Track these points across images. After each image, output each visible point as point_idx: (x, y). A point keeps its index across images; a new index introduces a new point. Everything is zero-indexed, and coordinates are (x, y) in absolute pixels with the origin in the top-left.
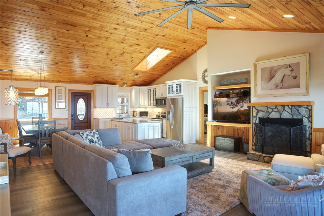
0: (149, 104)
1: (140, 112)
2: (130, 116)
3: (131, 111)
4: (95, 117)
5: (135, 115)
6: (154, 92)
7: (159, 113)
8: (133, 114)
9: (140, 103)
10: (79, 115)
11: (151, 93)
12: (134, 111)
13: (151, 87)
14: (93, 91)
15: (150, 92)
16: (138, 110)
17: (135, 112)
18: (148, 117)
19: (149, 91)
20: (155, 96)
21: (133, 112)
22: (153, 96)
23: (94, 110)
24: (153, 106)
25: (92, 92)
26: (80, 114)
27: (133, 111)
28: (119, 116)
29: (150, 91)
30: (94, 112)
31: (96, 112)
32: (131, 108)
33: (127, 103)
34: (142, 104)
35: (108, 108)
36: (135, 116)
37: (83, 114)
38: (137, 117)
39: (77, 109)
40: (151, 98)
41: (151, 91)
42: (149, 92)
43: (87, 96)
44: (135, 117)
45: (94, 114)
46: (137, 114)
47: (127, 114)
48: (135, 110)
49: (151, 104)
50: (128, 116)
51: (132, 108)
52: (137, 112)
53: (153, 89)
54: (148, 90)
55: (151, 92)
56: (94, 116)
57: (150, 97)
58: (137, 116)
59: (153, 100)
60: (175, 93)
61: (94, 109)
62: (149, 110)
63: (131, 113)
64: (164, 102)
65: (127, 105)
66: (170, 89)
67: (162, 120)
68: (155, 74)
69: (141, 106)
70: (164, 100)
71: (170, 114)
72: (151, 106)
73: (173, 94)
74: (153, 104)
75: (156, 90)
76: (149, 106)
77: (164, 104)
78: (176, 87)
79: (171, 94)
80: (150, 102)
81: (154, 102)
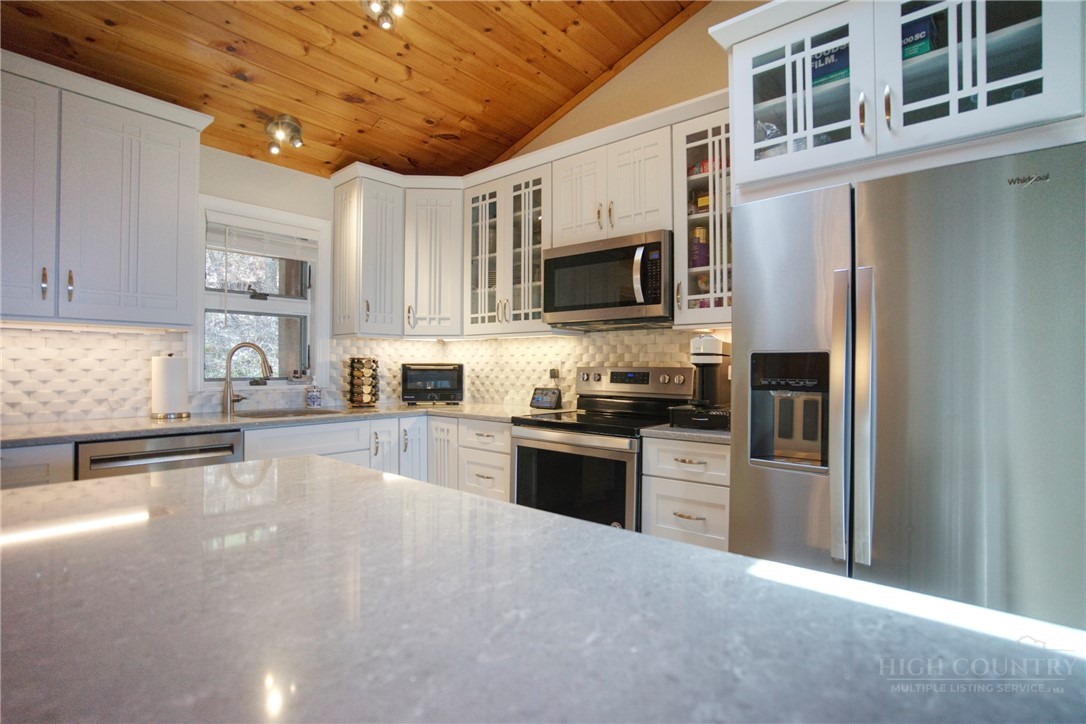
0: (474, 310)
1: (406, 368)
2: (329, 403)
3: (332, 365)
5: (367, 389)
6: (527, 213)
7: (554, 374)
8: (352, 384)
9: (409, 301)
11: (493, 227)
12: (355, 364)
13: (500, 177)
15: (484, 222)
16: (392, 356)
17: (367, 372)
18: (467, 406)
19: (475, 210)
20: (537, 239)
21: (352, 367)
22: (517, 244)
24: (516, 317)
27: (347, 358)
28: (224, 404)
29: (484, 213)
32: (334, 335)
33: (302, 295)
34: (422, 312)
35: (57, 317)
36: (366, 398)
38: (382, 405)
40: (492, 264)
41: (493, 206)
42: (475, 219)
44: (369, 406)
46: (382, 384)
47: (302, 388)
48: (365, 352)
49: (492, 308)
50: (309, 398)
51: (348, 342)
52: (382, 370)
53: (517, 188)
54: (470, 206)
55: (493, 214)
57: (484, 257)
58: (382, 396)
59: (517, 270)
62: (468, 354)
63: (332, 380)
64: (637, 277)
65: (305, 317)
66: (794, 90)
67: (636, 442)
68: (542, 40)
69: (416, 320)
70: (639, 254)
71: (823, 384)
72: (492, 319)
73: (844, 134)
74: (510, 305)
75: (544, 187)
76: (474, 321)
77: (640, 298)
78: (904, 46)
79: (810, 141)
80: (483, 290)
81: (527, 285)
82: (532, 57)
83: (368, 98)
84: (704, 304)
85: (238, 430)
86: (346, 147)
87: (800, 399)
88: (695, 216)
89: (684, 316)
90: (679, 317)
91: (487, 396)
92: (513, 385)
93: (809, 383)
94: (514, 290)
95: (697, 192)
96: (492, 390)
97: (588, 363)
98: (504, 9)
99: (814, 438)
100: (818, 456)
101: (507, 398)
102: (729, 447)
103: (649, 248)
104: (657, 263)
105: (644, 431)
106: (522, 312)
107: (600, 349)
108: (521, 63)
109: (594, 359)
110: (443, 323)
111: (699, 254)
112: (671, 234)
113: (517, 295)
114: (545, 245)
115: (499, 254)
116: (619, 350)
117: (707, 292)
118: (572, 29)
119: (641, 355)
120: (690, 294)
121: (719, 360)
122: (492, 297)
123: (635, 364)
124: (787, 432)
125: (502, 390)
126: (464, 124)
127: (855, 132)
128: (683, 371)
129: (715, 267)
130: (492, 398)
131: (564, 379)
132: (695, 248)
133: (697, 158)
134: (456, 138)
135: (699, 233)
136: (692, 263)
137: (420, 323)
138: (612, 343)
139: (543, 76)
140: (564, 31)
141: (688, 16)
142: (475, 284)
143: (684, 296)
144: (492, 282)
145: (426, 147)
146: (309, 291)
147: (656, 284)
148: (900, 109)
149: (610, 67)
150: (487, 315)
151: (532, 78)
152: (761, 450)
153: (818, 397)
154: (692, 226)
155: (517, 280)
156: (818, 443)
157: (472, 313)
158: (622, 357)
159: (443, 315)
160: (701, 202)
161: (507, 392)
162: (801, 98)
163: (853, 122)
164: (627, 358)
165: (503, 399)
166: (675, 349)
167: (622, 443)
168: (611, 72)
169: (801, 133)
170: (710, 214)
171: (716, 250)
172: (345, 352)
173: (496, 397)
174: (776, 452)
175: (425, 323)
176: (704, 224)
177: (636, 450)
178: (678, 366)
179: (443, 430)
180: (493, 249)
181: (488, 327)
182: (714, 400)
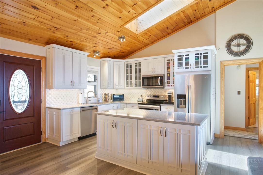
0: (127, 84)
4: (47, 105)
6: (138, 67)
7: (141, 96)
8: (105, 98)
9: (115, 82)
10: (14, 102)
13: (132, 61)
14: (45, 57)
15: (129, 68)
16: (111, 92)
17: (107, 95)
19: (127, 66)
20: (140, 73)
21: (105, 95)
22: (136, 73)
23: (46, 92)
24: (136, 86)
25: (44, 59)
26: (16, 99)
28: (87, 101)
30: (46, 96)
31: (50, 96)
32: (101, 89)
33: (95, 81)
34: (117, 84)
37: (23, 99)
39: (10, 90)
42: (127, 68)
43: (33, 66)
45: (46, 100)
48: (107, 92)
50: (98, 100)
51: (104, 90)
52: (110, 95)
53: (136, 63)
55: (131, 67)
56: (46, 103)
57: (129, 75)
60: (194, 67)
61: (47, 90)
63: (101, 97)
64: (159, 81)
65: (95, 85)
66: (183, 61)
67: (160, 106)
68: (143, 41)
69: (116, 86)
70: (159, 78)
71: (185, 98)
72: (131, 86)
73: (188, 68)
74: (135, 84)
75: (142, 64)
76: (127, 86)
77: (159, 84)
78: (195, 58)
79: (184, 68)
80: (129, 81)
81: (138, 80)
82: (140, 42)
83: (112, 48)
84: (169, 86)
85: (96, 106)
86: (105, 55)
87: (183, 100)
88: (168, 72)
89: (166, 87)
90: (165, 88)
91: (127, 100)
92: (133, 97)
93: (184, 98)
94: (136, 81)
95: (168, 68)
96: (128, 98)
97: (148, 94)
98: (138, 38)
99: (184, 105)
100: (185, 107)
101: (131, 100)
102: (174, 107)
103: (161, 77)
104: (162, 79)
105: (161, 105)
106: (137, 85)
107: (150, 92)
108: (139, 43)
109: (149, 93)
110: (121, 86)
111: (168, 78)
112: (164, 75)
113: (136, 82)
114: (142, 74)
115: (132, 74)
116: (154, 92)
117: (170, 84)
118: (148, 39)
119: (158, 93)
120: (167, 84)
121: (171, 94)
122: (131, 82)
123: (156, 94)
124: (181, 104)
125: (130, 98)
126: (126, 51)
127: (190, 68)
128: (165, 95)
129: (171, 80)
130: (128, 100)
131: (143, 97)
132: (168, 77)
133: (168, 63)
134: (124, 53)
135: (168, 75)
136: (167, 79)
137: (117, 86)
138: (152, 91)
139: (141, 44)
140: (147, 39)
141: (166, 37)
142: (127, 79)
143: (166, 84)
144: (131, 79)
145: (118, 54)
146: (96, 80)
147: (162, 83)
148: (194, 66)
149: (152, 43)
150: (130, 85)
151: (140, 45)
152: (178, 106)
153: (185, 100)
154: (167, 73)
155: (136, 79)
156: (185, 106)
157: (127, 85)
158: (154, 93)
159: (121, 85)
160: (169, 70)
161: (131, 99)
162: (183, 62)
163: (189, 67)
164: (155, 93)
165: (130, 100)
166: (163, 92)
167: (158, 106)
168: (153, 44)
169: (183, 67)
170: (170, 72)
171: (171, 77)
172: (102, 92)
173: (129, 100)
174: (180, 107)
175: (118, 86)
176: (169, 73)
177: (160, 107)
178: (164, 95)
179: (123, 106)
180: (131, 73)
181: (130, 87)
182: (171, 100)
